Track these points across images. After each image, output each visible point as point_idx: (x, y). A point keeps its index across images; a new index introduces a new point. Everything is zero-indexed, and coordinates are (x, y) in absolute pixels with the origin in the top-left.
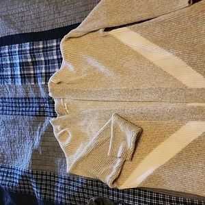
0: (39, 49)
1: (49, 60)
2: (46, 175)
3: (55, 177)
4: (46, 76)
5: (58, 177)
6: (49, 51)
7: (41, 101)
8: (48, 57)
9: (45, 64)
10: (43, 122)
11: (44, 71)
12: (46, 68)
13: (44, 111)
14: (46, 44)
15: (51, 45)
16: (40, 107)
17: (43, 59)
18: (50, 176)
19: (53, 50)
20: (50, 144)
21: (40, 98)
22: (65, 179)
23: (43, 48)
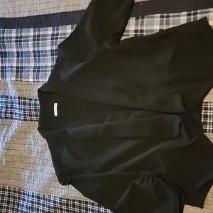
0: (11, 38)
1: (22, 53)
2: (9, 191)
3: (20, 193)
4: (17, 71)
5: (24, 194)
6: (24, 41)
7: (9, 100)
8: (21, 48)
9: (18, 57)
10: (10, 126)
11: (15, 65)
12: (18, 62)
13: (11, 113)
14: (21, 32)
15: (27, 34)
16: (7, 108)
17: (15, 50)
18: (14, 192)
19: (28, 41)
20: (17, 154)
21: (7, 97)
22: (33, 196)
23: (17, 37)
